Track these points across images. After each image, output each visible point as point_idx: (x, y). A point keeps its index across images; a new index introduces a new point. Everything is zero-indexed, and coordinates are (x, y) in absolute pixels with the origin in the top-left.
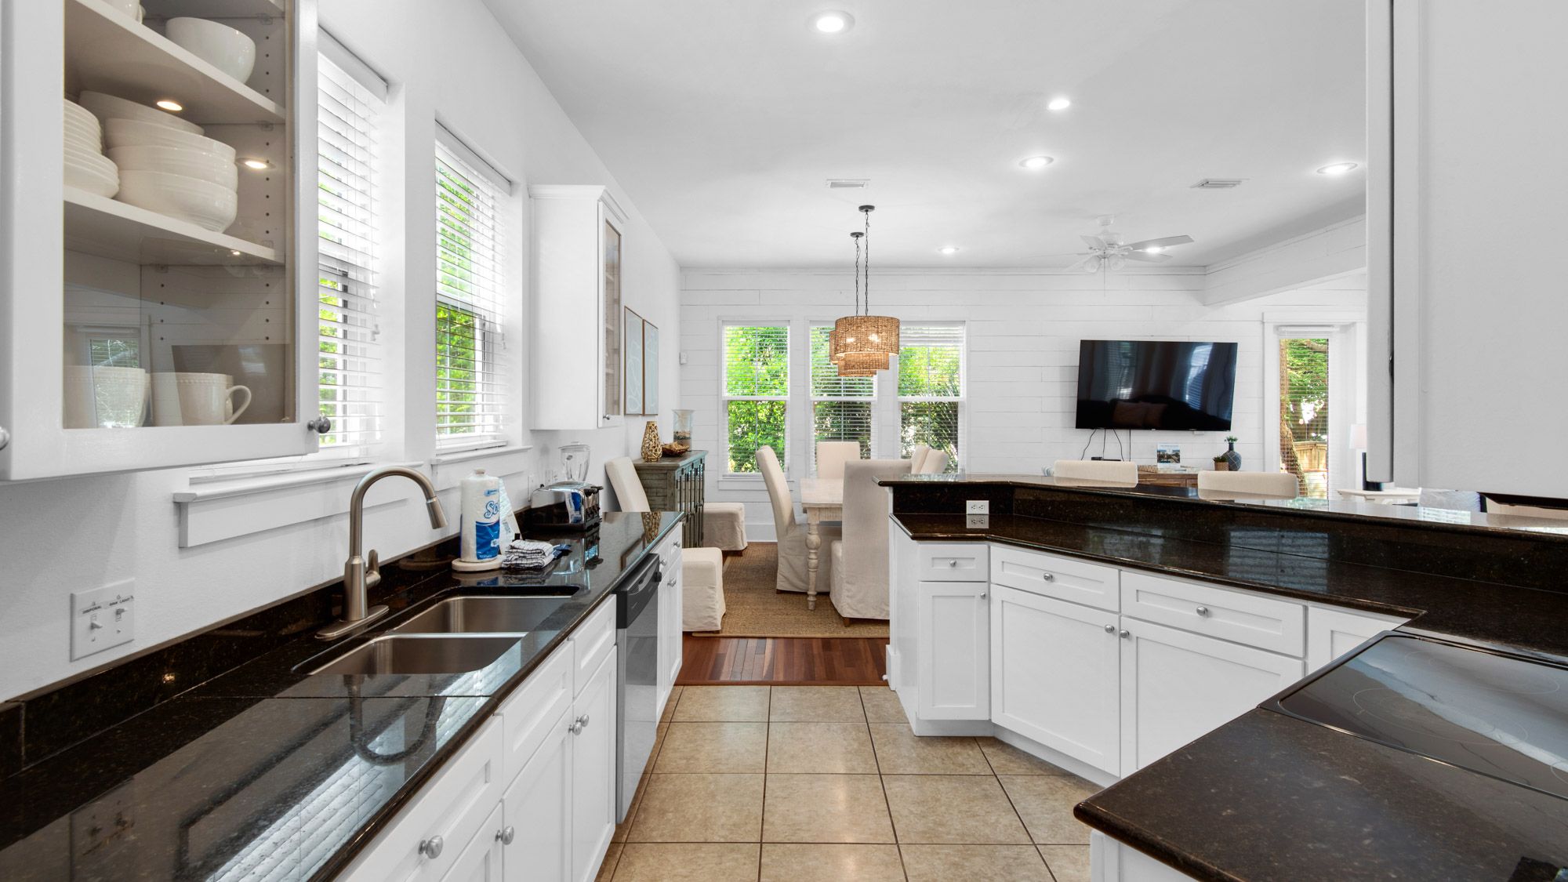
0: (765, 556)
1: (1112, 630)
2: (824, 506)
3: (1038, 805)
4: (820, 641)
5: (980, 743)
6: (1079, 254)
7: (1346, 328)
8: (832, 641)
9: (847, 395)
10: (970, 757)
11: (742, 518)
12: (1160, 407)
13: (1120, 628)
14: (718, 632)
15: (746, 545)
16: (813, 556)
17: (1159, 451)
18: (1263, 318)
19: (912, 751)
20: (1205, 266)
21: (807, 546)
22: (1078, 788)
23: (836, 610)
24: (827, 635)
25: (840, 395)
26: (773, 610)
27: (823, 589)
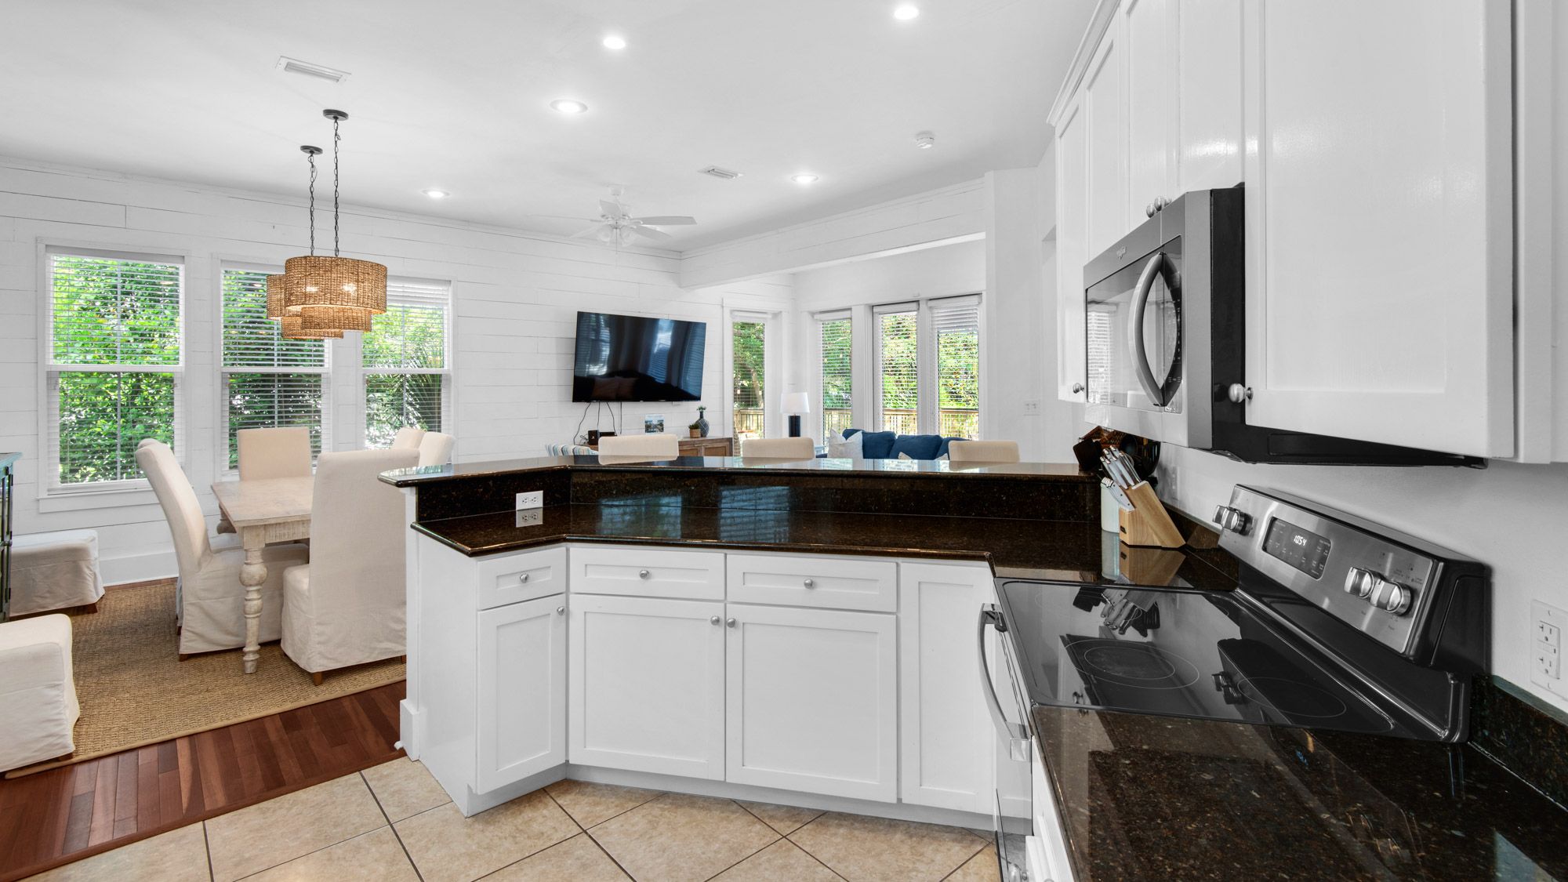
0: (143, 605)
1: (717, 621)
2: (273, 522)
3: (645, 850)
4: (278, 719)
5: (553, 794)
6: (592, 220)
7: (776, 315)
8: (299, 713)
9: (283, 365)
10: (546, 819)
11: (94, 554)
12: (631, 381)
13: (725, 618)
14: (69, 756)
15: (102, 592)
16: (254, 596)
17: (646, 422)
18: (723, 303)
19: (469, 841)
20: (681, 252)
21: (243, 583)
22: (677, 808)
23: (295, 666)
24: (288, 706)
25: (273, 365)
26: (178, 690)
27: (268, 637)
